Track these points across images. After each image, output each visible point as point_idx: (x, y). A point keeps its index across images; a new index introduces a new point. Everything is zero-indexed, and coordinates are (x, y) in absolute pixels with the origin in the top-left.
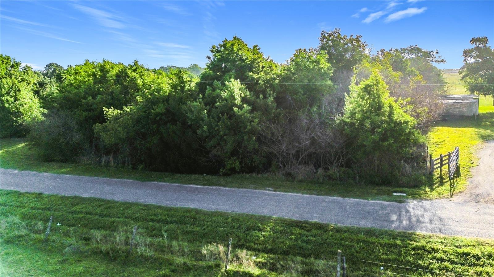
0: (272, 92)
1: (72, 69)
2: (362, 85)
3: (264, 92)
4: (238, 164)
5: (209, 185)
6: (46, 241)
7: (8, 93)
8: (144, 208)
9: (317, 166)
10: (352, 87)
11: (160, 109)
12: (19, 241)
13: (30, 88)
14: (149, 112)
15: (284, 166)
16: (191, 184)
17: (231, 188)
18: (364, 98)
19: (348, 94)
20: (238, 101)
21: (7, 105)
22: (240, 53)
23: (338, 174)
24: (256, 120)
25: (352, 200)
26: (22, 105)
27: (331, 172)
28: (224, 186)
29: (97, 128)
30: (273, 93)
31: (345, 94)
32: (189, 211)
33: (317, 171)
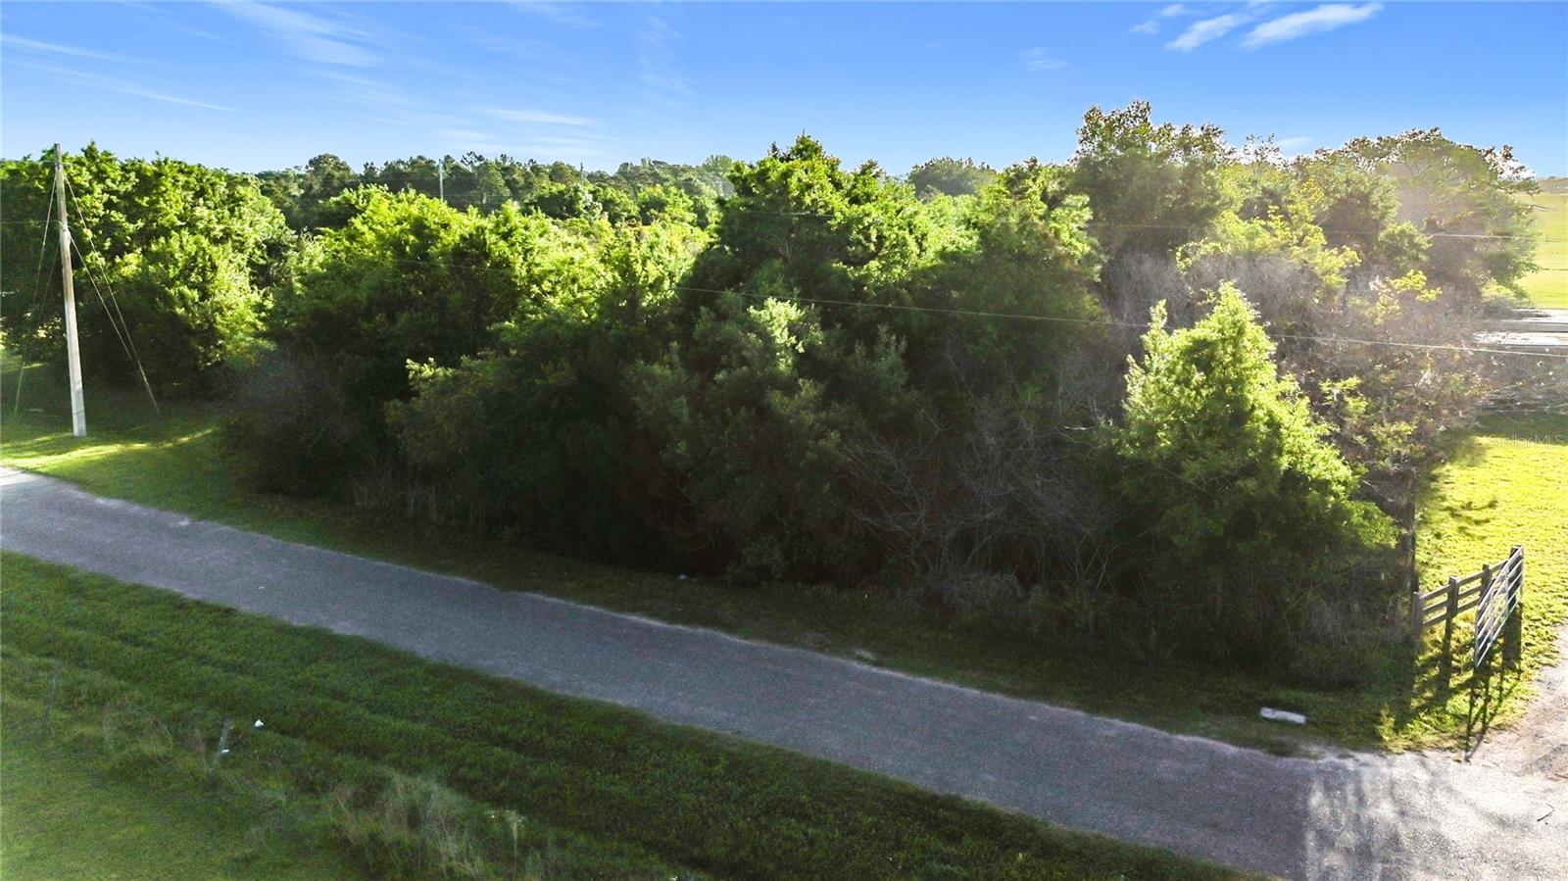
0: (894, 337)
1: (361, 197)
2: (1182, 338)
3: (871, 340)
4: (778, 555)
5: (686, 623)
6: (213, 784)
7: (184, 277)
8: (487, 694)
9: (1027, 579)
10: (1153, 338)
11: (560, 375)
12: (148, 776)
13: (241, 259)
14: (529, 384)
15: (926, 568)
16: (633, 610)
17: (746, 638)
18: (1187, 383)
19: (1139, 361)
20: (784, 365)
21: (180, 311)
22: (808, 200)
23: (1091, 614)
24: (834, 435)
25: (1114, 726)
26: (220, 310)
27: (1069, 605)
28: (731, 629)
29: (393, 412)
30: (898, 341)
31: (1130, 358)
32: (612, 717)
33: (1027, 597)
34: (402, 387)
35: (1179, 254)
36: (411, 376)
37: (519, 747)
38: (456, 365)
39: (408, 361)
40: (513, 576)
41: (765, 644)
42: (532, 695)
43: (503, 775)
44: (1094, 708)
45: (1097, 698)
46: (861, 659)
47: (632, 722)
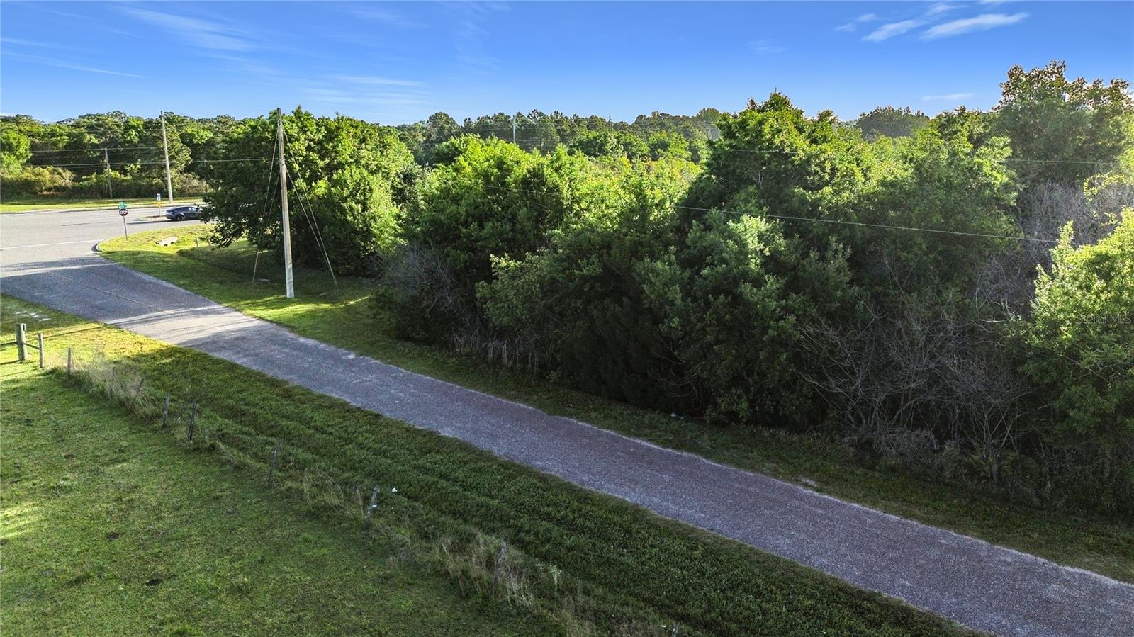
0: (841, 246)
1: (462, 142)
2: (1086, 252)
3: (823, 247)
4: (745, 404)
5: (677, 448)
6: (368, 526)
7: (353, 195)
8: (538, 485)
9: (942, 436)
10: (1060, 251)
11: (592, 268)
12: (329, 517)
13: (387, 184)
14: (570, 273)
15: (859, 422)
16: (638, 436)
17: (719, 463)
18: (1089, 288)
19: (1047, 269)
20: (754, 264)
21: (350, 218)
22: (777, 141)
23: (995, 467)
24: (792, 318)
25: (1011, 554)
26: (374, 218)
27: (975, 457)
28: (707, 455)
29: (481, 290)
30: (844, 248)
31: (1039, 267)
32: (621, 508)
33: (942, 450)
34: (487, 273)
35: (1086, 184)
36: (493, 266)
37: (559, 522)
38: (522, 259)
39: (491, 255)
40: (558, 407)
41: (733, 468)
42: (570, 489)
43: (548, 541)
44: (995, 540)
45: (999, 531)
46: (806, 485)
47: (637, 513)
